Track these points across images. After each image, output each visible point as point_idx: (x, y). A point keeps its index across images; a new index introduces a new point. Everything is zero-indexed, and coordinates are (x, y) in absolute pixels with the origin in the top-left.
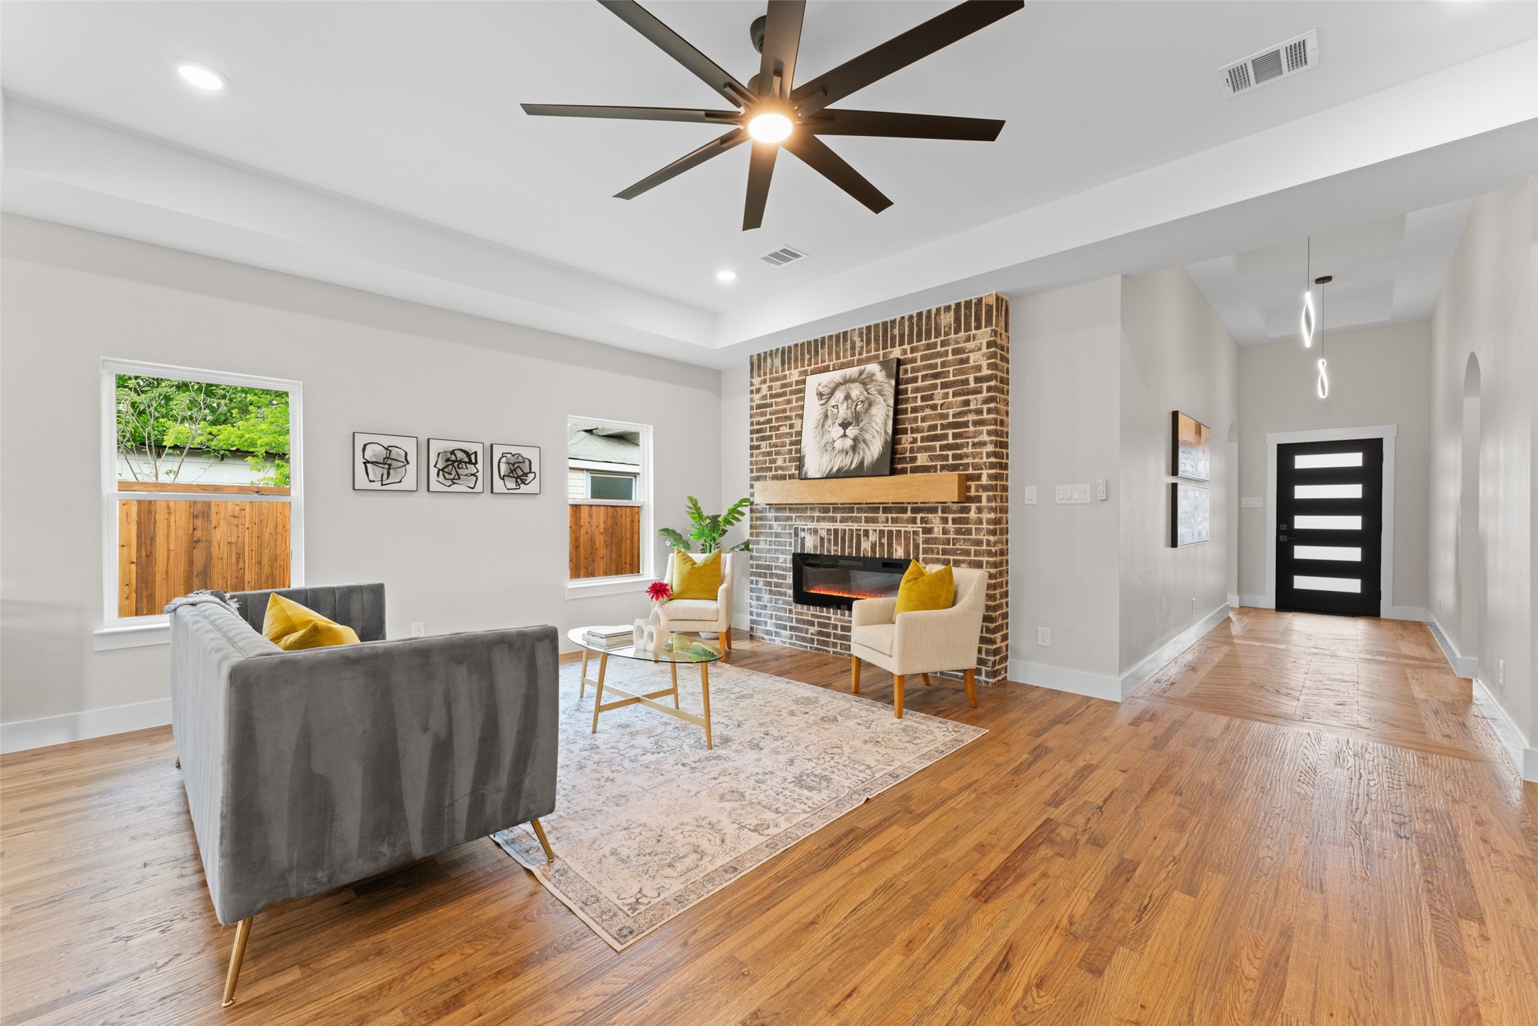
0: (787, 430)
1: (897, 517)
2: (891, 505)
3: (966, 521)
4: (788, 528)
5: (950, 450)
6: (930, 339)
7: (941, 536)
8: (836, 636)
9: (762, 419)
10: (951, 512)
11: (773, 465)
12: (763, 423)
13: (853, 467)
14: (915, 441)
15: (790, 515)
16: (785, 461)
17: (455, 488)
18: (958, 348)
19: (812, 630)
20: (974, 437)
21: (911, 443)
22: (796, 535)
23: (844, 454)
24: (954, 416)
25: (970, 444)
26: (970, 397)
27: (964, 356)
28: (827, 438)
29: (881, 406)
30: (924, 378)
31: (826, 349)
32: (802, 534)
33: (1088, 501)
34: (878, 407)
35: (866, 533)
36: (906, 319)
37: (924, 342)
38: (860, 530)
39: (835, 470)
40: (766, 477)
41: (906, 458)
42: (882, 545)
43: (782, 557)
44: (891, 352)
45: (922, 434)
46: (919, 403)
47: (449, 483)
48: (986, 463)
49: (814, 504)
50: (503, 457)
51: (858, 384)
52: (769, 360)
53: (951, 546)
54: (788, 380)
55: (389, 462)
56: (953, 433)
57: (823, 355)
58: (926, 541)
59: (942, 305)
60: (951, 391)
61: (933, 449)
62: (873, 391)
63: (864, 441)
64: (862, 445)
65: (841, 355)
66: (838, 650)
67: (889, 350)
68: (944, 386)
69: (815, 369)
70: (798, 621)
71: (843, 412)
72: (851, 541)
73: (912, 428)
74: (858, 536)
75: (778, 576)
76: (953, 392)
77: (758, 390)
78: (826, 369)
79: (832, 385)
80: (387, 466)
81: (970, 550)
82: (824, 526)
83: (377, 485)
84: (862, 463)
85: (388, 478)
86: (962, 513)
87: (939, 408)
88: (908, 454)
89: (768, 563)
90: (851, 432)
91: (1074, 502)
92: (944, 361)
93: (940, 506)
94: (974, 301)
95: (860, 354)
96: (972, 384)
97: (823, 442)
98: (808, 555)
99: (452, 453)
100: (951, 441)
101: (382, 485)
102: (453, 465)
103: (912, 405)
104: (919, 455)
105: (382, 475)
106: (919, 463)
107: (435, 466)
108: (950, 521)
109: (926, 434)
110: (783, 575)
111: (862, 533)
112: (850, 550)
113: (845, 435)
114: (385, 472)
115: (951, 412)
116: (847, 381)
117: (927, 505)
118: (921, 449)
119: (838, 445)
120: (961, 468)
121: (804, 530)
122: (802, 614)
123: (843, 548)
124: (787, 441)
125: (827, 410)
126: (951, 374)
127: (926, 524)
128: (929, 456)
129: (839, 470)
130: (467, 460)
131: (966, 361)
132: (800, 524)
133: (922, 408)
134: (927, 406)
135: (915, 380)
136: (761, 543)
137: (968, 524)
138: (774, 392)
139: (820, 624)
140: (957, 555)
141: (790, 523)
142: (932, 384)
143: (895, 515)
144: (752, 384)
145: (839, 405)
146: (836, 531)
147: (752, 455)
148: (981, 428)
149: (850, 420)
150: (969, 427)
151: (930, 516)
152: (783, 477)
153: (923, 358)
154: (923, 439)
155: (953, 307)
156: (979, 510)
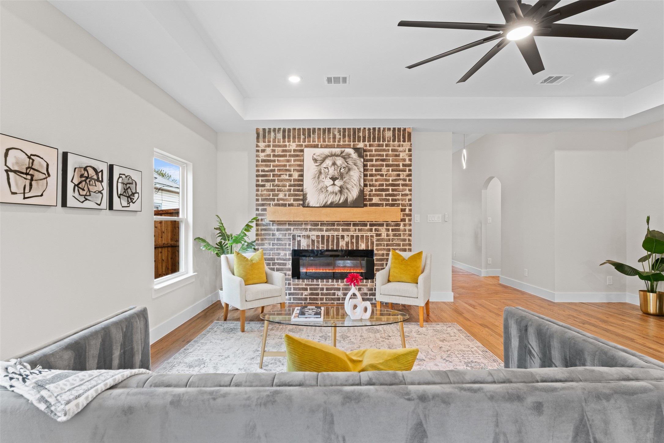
0: (287, 177)
1: (361, 229)
2: (358, 222)
3: (398, 230)
4: (287, 235)
5: (390, 196)
6: (380, 142)
7: (386, 237)
8: (322, 294)
9: (266, 169)
10: (391, 226)
11: (276, 198)
12: (267, 171)
13: (341, 202)
14: (372, 191)
15: (289, 227)
16: (285, 195)
17: (87, 204)
18: (394, 149)
19: (305, 293)
20: (402, 191)
21: (370, 191)
22: (294, 239)
23: (334, 194)
24: (392, 181)
25: (400, 194)
26: (400, 173)
27: (397, 153)
28: (321, 185)
29: (356, 171)
30: (377, 160)
31: (316, 135)
32: (299, 239)
33: (440, 221)
34: (354, 171)
35: (343, 237)
36: (367, 129)
37: (376, 143)
38: (339, 235)
39: (329, 203)
40: (270, 204)
41: (366, 199)
42: (352, 243)
43: (282, 253)
44: (358, 144)
45: (375, 188)
46: (374, 172)
47: (82, 199)
48: (408, 204)
49: (307, 221)
50: (120, 177)
51: (340, 158)
52: (272, 134)
53: (391, 242)
54: (288, 148)
55: (32, 172)
56: (392, 189)
57: (314, 138)
58: (378, 240)
59: (387, 127)
60: (390, 168)
61: (382, 195)
62: (350, 162)
63: (347, 188)
64: (346, 191)
65: (327, 140)
66: (324, 301)
67: (357, 143)
68: (387, 166)
69: (308, 145)
70: (295, 289)
71: (332, 171)
72: (333, 241)
73: (370, 184)
74: (338, 239)
75: (279, 264)
76: (392, 169)
77: (263, 151)
78: (316, 146)
79: (323, 156)
80: (29, 177)
81: (400, 244)
82: (314, 234)
83: (19, 199)
84: (346, 200)
85: (30, 191)
86: (396, 226)
87: (384, 176)
88: (368, 197)
89: (271, 257)
90: (338, 183)
91: (435, 222)
92: (387, 154)
93: (385, 223)
94: (402, 129)
95: (339, 142)
96: (401, 167)
97: (320, 187)
98: (303, 250)
99: (85, 169)
100: (391, 192)
101: (25, 198)
102: (85, 181)
103: (370, 173)
104: (374, 198)
105: (25, 186)
106: (374, 202)
107: (72, 181)
108: (390, 230)
109: (377, 188)
110: (283, 263)
111: (340, 237)
112: (332, 246)
113: (334, 184)
114: (28, 183)
115: (391, 178)
116: (332, 155)
117: (378, 223)
118: (375, 195)
119: (330, 189)
120: (396, 205)
121: (300, 236)
122: (298, 285)
123: (328, 245)
124: (288, 184)
125: (321, 169)
126: (391, 161)
127: (378, 231)
128: (379, 199)
129: (332, 203)
130: (95, 177)
131: (399, 156)
132: (297, 233)
133: (376, 175)
134: (378, 174)
135: (371, 160)
136: (266, 244)
137: (399, 231)
138: (276, 153)
139: (311, 289)
140: (394, 246)
141: (289, 232)
142: (381, 164)
143: (360, 228)
144: (257, 146)
145: (329, 168)
146: (323, 237)
147: (258, 190)
148: (406, 188)
149: (337, 177)
150: (400, 187)
151: (380, 228)
152: (284, 205)
153: (376, 150)
154: (376, 190)
155: (392, 129)
156: (405, 225)
